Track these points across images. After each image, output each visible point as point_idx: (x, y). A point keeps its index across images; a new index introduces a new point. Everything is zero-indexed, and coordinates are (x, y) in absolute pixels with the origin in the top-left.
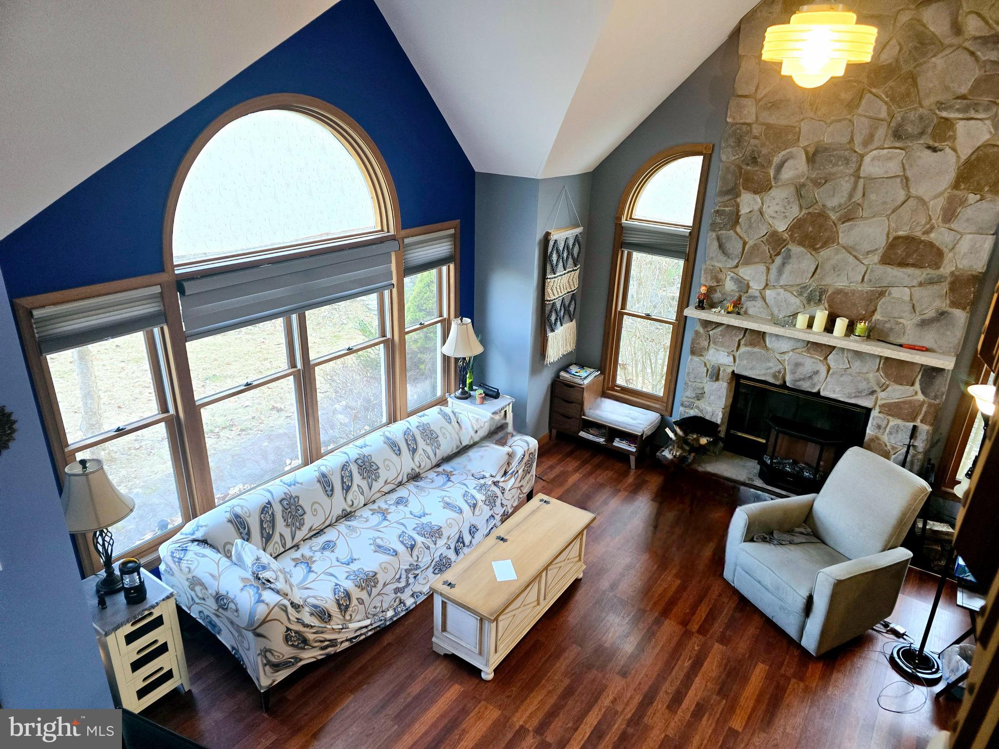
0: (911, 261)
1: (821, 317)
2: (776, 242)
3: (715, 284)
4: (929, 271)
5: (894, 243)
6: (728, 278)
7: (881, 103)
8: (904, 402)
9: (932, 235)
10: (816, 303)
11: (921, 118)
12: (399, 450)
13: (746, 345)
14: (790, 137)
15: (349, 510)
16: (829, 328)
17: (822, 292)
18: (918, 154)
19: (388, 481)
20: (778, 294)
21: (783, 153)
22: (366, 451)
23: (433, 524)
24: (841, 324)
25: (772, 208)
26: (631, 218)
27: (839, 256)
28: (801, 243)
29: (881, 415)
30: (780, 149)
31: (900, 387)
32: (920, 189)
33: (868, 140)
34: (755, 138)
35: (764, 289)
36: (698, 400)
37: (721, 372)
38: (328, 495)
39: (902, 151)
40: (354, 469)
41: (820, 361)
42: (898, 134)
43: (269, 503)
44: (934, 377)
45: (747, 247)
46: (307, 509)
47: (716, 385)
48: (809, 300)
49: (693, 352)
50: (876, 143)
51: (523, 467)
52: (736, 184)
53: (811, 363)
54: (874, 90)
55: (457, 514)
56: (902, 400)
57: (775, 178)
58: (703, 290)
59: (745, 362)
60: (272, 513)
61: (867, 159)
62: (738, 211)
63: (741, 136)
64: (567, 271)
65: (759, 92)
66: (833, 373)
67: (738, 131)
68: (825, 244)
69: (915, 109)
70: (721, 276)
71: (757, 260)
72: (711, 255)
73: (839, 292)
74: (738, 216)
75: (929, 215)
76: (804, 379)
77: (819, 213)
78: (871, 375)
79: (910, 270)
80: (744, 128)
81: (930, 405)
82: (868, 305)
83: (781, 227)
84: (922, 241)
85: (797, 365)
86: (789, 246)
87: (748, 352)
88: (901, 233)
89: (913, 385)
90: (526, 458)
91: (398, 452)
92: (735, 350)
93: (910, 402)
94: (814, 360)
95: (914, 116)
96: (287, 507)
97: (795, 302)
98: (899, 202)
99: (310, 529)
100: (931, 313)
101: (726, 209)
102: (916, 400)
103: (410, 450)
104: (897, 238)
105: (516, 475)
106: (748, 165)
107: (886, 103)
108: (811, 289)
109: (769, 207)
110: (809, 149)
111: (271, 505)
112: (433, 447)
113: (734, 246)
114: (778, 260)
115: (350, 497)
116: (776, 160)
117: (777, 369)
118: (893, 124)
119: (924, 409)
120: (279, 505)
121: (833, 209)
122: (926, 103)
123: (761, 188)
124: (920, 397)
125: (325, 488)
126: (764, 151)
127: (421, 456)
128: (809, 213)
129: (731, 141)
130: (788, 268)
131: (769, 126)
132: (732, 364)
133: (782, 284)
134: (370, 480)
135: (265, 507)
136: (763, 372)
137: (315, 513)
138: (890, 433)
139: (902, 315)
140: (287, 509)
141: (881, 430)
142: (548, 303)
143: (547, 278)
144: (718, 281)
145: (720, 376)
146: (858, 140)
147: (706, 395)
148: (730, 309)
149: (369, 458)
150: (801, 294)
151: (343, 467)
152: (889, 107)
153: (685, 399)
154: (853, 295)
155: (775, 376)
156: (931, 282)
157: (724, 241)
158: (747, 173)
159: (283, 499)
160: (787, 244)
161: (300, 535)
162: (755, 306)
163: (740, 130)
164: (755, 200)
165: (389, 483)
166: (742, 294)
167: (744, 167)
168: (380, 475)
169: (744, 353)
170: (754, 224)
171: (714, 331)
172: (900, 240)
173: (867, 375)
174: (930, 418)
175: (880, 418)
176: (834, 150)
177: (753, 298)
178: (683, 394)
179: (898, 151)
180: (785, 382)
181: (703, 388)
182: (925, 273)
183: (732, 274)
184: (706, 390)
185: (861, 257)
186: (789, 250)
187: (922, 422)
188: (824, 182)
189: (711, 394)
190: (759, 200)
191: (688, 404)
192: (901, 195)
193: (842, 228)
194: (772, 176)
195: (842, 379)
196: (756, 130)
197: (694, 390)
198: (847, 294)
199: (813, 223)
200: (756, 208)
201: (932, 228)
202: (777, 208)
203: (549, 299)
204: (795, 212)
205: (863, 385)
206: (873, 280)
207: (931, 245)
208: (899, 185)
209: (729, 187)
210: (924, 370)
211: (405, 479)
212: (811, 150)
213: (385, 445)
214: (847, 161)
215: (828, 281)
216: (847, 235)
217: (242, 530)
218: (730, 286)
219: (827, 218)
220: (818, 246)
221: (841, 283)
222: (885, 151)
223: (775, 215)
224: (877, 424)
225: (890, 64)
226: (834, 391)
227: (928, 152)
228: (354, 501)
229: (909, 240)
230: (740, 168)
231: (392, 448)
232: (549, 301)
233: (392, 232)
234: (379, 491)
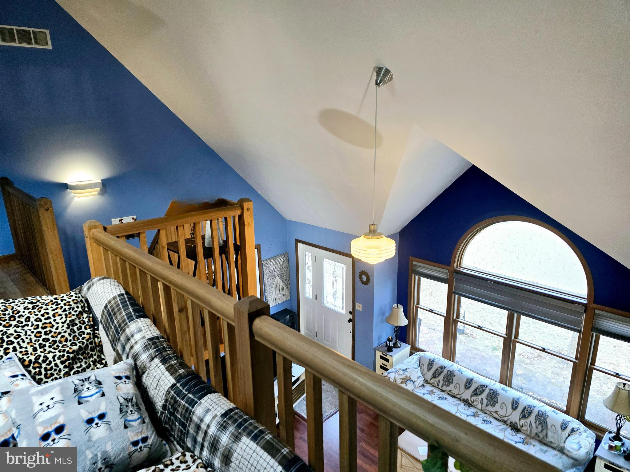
15: (470, 402)
22: (500, 391)
38: (465, 387)
40: (487, 391)
43: (445, 367)
46: (454, 383)
60: (442, 371)
91: (514, 408)
96: (449, 375)
99: (450, 391)
103: (522, 414)
111: (444, 369)
115: (474, 398)
120: (447, 371)
125: (467, 384)
127: (527, 424)
134: (489, 403)
135: (443, 367)
137: (455, 387)
149: (498, 395)
151: (482, 385)
159: (450, 371)
161: (444, 388)
165: (498, 414)
168: (496, 406)
211: (508, 423)
213: (512, 399)
217: (430, 365)
228: (475, 402)
231: (513, 403)
234: (490, 411)
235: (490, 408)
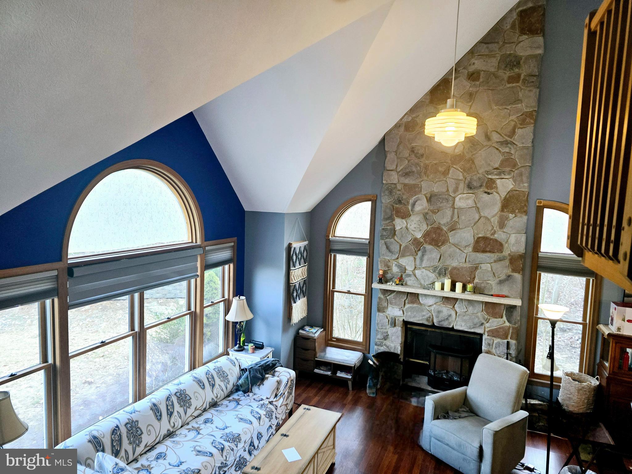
0: (488, 250)
1: (448, 283)
2: (417, 243)
3: (387, 269)
4: (498, 254)
5: (478, 241)
6: (394, 265)
7: (459, 172)
8: (500, 328)
9: (496, 235)
10: (443, 276)
11: (479, 179)
12: (204, 385)
13: (409, 303)
14: (417, 189)
15: (172, 430)
16: (453, 289)
17: (446, 269)
18: (481, 196)
19: (197, 408)
20: (423, 272)
21: (414, 197)
22: (182, 387)
23: (234, 433)
24: (459, 286)
25: (412, 226)
26: (334, 236)
27: (451, 249)
28: (430, 244)
29: (489, 337)
30: (412, 196)
31: (496, 319)
32: (486, 213)
33: (456, 190)
34: (399, 190)
35: (414, 270)
36: (385, 340)
37: (396, 321)
38: (158, 419)
39: (473, 195)
40: (174, 399)
41: (451, 308)
42: (470, 187)
43: (117, 426)
44: (512, 312)
45: (402, 247)
46: (144, 430)
47: (394, 329)
48: (440, 274)
49: (379, 310)
50: (460, 192)
51: (288, 390)
52: (392, 214)
53: (446, 310)
54: (454, 166)
55: (249, 425)
56: (498, 327)
57: (412, 210)
58: (381, 272)
59: (409, 313)
60: (120, 434)
61: (457, 199)
62: (395, 228)
63: (392, 190)
64: (301, 266)
65: (398, 168)
66: (459, 315)
67: (390, 187)
68: (443, 243)
69: (476, 174)
70: (389, 264)
71: (408, 254)
72: (383, 253)
73: (454, 268)
74: (395, 231)
75: (492, 226)
76: (444, 320)
77: (437, 227)
78: (479, 314)
79: (488, 254)
80: (393, 186)
81: (513, 328)
82: (471, 275)
83: (419, 235)
84: (491, 239)
85: (439, 312)
86: (424, 246)
87: (411, 307)
88: (480, 235)
89: (502, 317)
90: (289, 383)
91: (203, 387)
92: (403, 307)
93: (503, 328)
94: (448, 308)
95: (476, 178)
96: (130, 429)
97: (432, 276)
98: (476, 220)
99: (146, 446)
100: (503, 277)
101: (388, 227)
102: (505, 326)
103: (210, 385)
104: (479, 238)
105: (284, 396)
106: (397, 204)
107: (461, 172)
108: (439, 268)
109: (411, 225)
110: (427, 195)
111: (119, 429)
112: (225, 383)
113: (395, 248)
114: (420, 253)
115: (172, 420)
116: (411, 201)
117: (428, 316)
118: (467, 182)
119: (511, 331)
120: (124, 427)
121: (444, 225)
122: (480, 172)
123: (405, 216)
124: (507, 324)
125: (156, 414)
126: (404, 197)
127: (218, 389)
128: (432, 228)
129: (387, 192)
130: (426, 257)
131: (405, 185)
132: (402, 315)
133: (423, 266)
134: (185, 408)
135: (115, 429)
136: (421, 318)
137: (149, 433)
138: (496, 348)
139: (489, 278)
140: (130, 431)
141: (491, 347)
142: (292, 285)
143: (291, 270)
144: (388, 267)
145: (397, 324)
146: (451, 190)
147: (390, 336)
148: (398, 282)
149: (184, 391)
150: (434, 271)
151: (167, 399)
152: (463, 174)
153: (377, 340)
154: (462, 269)
155: (427, 320)
156: (500, 260)
157: (389, 245)
158: (397, 208)
159: (127, 423)
160: (423, 244)
161: (138, 451)
162: (410, 280)
163: (391, 187)
164: (402, 222)
165: (198, 409)
166: (403, 273)
167: (395, 205)
168: (192, 403)
169: (408, 308)
170: (404, 235)
171: (390, 296)
172: (481, 239)
173: (477, 314)
174: (514, 336)
175: (489, 339)
176: (440, 195)
177: (409, 276)
178: (375, 337)
179: (471, 194)
180: (433, 323)
181: (387, 332)
182: (496, 256)
183: (396, 263)
184: (389, 333)
185: (462, 249)
186: (425, 248)
187: (511, 339)
188: (437, 211)
189: (392, 336)
190: (405, 222)
191: (379, 343)
192: (477, 217)
193: (450, 234)
194: (410, 210)
195: (464, 318)
196: (399, 187)
197: (382, 334)
198: (459, 269)
199: (435, 233)
200: (404, 226)
201: (495, 232)
202: (415, 226)
203: (292, 282)
204: (425, 227)
205: (476, 320)
206: (471, 261)
207: (496, 241)
208: (475, 211)
209: (388, 216)
210: (506, 308)
211: (208, 407)
212: (428, 196)
213: (194, 382)
214: (447, 200)
215: (448, 263)
216: (453, 238)
217: (98, 448)
218: (395, 269)
219: (442, 230)
220: (440, 245)
221: (455, 264)
222: (465, 195)
223: (415, 230)
224: (488, 343)
225: (460, 154)
226: (461, 325)
227: (486, 195)
228: (175, 423)
229: (485, 239)
230: (393, 206)
231: (199, 384)
232: (293, 283)
233: (199, 243)
234: (191, 416)
235: (190, 412)
